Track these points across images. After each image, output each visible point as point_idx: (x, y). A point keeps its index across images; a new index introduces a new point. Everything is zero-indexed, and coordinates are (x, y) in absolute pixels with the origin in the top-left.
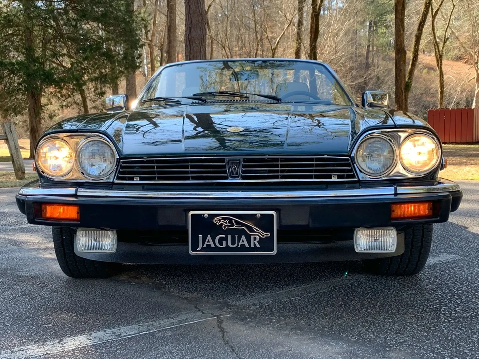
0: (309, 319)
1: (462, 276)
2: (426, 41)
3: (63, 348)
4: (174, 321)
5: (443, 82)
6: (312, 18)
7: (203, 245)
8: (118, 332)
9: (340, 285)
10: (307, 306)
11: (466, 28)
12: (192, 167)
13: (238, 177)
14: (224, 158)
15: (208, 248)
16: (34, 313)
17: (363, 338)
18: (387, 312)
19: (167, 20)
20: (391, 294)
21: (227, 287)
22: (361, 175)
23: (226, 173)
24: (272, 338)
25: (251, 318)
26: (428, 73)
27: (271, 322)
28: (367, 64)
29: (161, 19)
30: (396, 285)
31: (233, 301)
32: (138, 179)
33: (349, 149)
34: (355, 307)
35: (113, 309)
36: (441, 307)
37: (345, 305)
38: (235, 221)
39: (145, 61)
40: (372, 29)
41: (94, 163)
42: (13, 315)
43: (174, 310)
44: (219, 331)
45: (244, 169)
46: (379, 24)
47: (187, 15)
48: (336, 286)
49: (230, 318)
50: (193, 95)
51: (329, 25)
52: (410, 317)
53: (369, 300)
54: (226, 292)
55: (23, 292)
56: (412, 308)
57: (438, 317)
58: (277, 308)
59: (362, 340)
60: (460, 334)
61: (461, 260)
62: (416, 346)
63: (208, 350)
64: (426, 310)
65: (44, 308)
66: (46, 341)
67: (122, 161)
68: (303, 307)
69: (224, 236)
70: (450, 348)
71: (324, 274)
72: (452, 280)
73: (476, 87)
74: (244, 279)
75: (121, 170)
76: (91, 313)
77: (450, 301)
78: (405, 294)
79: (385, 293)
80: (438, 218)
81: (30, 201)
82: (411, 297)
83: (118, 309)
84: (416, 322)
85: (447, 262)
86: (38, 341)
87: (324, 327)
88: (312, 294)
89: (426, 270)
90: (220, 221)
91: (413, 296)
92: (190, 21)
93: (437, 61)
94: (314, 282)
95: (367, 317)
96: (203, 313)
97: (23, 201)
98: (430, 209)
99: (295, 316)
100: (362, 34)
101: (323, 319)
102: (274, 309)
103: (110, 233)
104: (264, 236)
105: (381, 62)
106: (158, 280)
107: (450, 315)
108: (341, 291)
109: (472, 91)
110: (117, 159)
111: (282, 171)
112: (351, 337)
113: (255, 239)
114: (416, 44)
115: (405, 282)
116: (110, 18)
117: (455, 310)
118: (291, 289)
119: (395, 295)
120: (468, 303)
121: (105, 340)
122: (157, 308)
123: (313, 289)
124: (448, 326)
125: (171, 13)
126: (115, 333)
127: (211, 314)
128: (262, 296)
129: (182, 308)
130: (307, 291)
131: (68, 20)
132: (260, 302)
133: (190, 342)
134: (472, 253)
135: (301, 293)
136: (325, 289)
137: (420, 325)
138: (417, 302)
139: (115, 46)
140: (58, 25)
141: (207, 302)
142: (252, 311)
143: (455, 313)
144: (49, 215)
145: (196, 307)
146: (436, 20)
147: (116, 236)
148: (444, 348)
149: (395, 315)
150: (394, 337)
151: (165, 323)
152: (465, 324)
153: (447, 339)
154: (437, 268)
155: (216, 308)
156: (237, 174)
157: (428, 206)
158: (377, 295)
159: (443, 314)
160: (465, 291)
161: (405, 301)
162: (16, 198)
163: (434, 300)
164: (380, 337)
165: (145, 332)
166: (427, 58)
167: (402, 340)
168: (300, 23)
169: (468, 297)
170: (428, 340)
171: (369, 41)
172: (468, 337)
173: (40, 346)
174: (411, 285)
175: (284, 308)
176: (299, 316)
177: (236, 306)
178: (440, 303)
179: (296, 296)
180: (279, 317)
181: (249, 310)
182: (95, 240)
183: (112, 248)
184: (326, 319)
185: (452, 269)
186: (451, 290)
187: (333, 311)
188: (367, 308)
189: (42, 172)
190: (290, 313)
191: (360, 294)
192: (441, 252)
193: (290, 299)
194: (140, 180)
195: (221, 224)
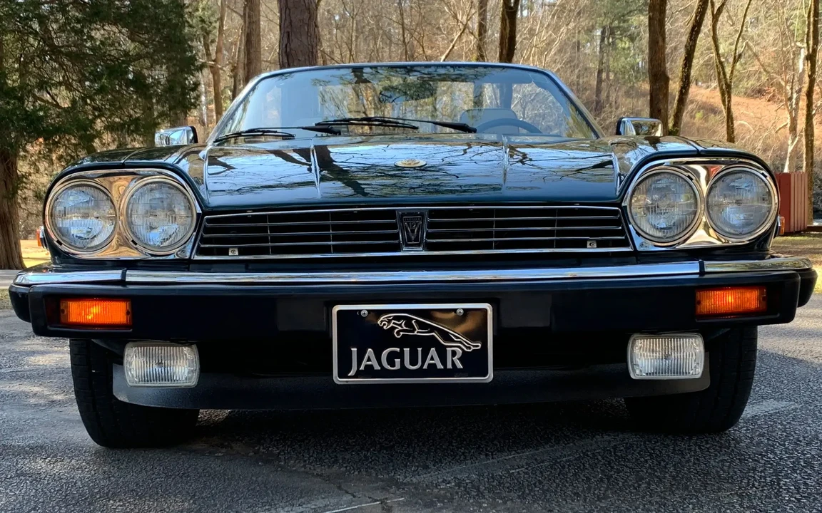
0: (548, 501)
1: (807, 433)
2: (701, 62)
4: (304, 509)
5: (733, 132)
6: (503, 20)
7: (359, 365)
9: (594, 450)
11: (771, 38)
12: (336, 227)
13: (419, 245)
14: (394, 211)
15: (369, 371)
16: (43, 502)
18: (686, 488)
19: (245, 22)
20: (688, 461)
21: (392, 456)
22: (638, 241)
23: (398, 238)
25: (443, 502)
26: (705, 118)
27: (481, 507)
28: (598, 102)
29: (234, 23)
30: (693, 448)
31: (406, 477)
32: (237, 253)
33: (618, 194)
34: (626, 481)
35: (189, 494)
36: (779, 480)
37: (608, 479)
38: (417, 322)
39: (203, 98)
40: (606, 42)
41: (155, 224)
42: (7, 506)
43: (301, 493)
45: (430, 231)
46: (619, 32)
47: (283, 11)
48: (587, 451)
49: (404, 504)
50: (316, 125)
51: (532, 32)
52: (728, 496)
53: (650, 471)
54: (391, 464)
55: (18, 470)
56: (728, 482)
57: (778, 495)
58: (487, 486)
61: (801, 410)
64: (753, 485)
65: (61, 494)
67: (207, 219)
68: (535, 484)
69: (398, 350)
71: (563, 433)
72: (791, 438)
73: (790, 142)
74: (421, 444)
75: (205, 236)
76: (149, 501)
77: (794, 471)
78: (712, 462)
79: (677, 460)
80: (778, 315)
81: (38, 293)
82: (723, 465)
83: (198, 494)
84: (739, 502)
85: (776, 413)
88: (547, 464)
89: (742, 424)
90: (389, 322)
91: (727, 464)
92: (287, 22)
93: (723, 94)
94: (547, 447)
95: (651, 496)
96: (354, 497)
97: (23, 294)
98: (764, 298)
99: (522, 497)
100: (587, 51)
101: (573, 501)
102: (482, 488)
103: (186, 350)
104: (470, 348)
105: (622, 100)
106: (263, 449)
107: (798, 491)
108: (597, 459)
109: (783, 147)
110: (198, 214)
111: (499, 234)
113: (454, 353)
114: (685, 65)
115: (707, 443)
116: (143, 18)
117: (805, 484)
118: (507, 458)
119: (694, 464)
122: (269, 491)
123: (546, 457)
124: (797, 507)
125: (251, 9)
127: (370, 498)
128: (457, 468)
129: (314, 489)
130: (536, 459)
131: (68, 21)
132: (455, 478)
135: (527, 463)
136: (569, 455)
137: (747, 507)
138: (735, 472)
139: (151, 68)
140: (47, 31)
141: (359, 480)
142: (442, 492)
143: (807, 489)
144: (73, 318)
145: (339, 488)
146: (719, 23)
147: (197, 356)
149: (702, 493)
154: (761, 422)
155: (377, 489)
156: (416, 239)
157: (761, 293)
158: (663, 464)
159: (785, 489)
160: (816, 455)
161: (714, 471)
162: (10, 291)
163: (765, 469)
166: (703, 91)
168: (482, 29)
171: (601, 63)
174: (720, 447)
175: (499, 485)
176: (530, 498)
177: (413, 484)
178: (777, 473)
179: (519, 468)
180: (494, 499)
181: (437, 490)
182: (159, 364)
183: (190, 379)
184: (578, 500)
185: (789, 423)
186: (792, 454)
187: (589, 488)
188: (649, 484)
189: (58, 242)
190: (512, 493)
191: (633, 463)
192: (763, 398)
193: (508, 472)
194: (240, 254)
195: (392, 327)
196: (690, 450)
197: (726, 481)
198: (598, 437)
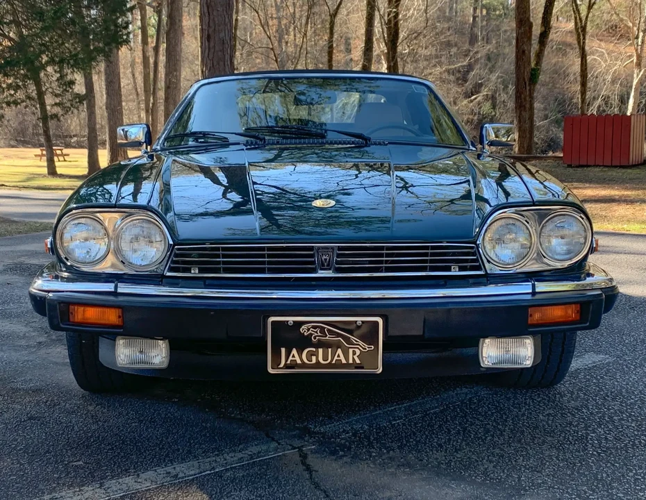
0: (419, 452)
1: (614, 388)
3: (108, 495)
4: (244, 455)
8: (174, 472)
9: (455, 402)
10: (414, 434)
12: (270, 256)
13: (330, 269)
14: (312, 246)
16: (53, 446)
17: (491, 479)
18: (519, 441)
20: (523, 415)
21: (305, 406)
22: (489, 267)
23: (315, 264)
24: (375, 478)
25: (344, 451)
27: (371, 457)
30: (528, 401)
31: (316, 427)
32: (197, 271)
34: (476, 434)
35: (158, 439)
36: (588, 434)
37: (464, 431)
38: (329, 330)
42: (27, 449)
43: (240, 439)
44: (304, 470)
45: (338, 260)
48: (449, 403)
49: (316, 452)
50: (246, 130)
52: (549, 449)
53: (494, 424)
54: (304, 414)
56: (550, 436)
57: (585, 449)
58: (375, 436)
59: (490, 482)
60: (613, 472)
61: (613, 364)
62: (558, 488)
63: (295, 496)
64: (568, 439)
65: (65, 438)
66: (83, 486)
67: (177, 248)
68: (410, 435)
70: (600, 492)
71: (432, 385)
72: (602, 393)
74: (325, 394)
75: (175, 259)
76: (130, 445)
77: (599, 425)
78: (541, 416)
79: (514, 413)
80: (588, 324)
82: (548, 419)
83: (164, 439)
84: (556, 455)
85: (594, 366)
86: (71, 485)
87: (440, 463)
88: (420, 415)
89: (567, 378)
91: (551, 418)
93: (578, 37)
94: (420, 398)
95: (494, 449)
96: (279, 444)
97: (41, 297)
99: (401, 448)
101: (437, 452)
102: (372, 438)
103: (160, 343)
104: (366, 349)
107: (600, 445)
108: (456, 411)
110: (170, 244)
112: (476, 477)
115: (539, 397)
117: (606, 438)
118: (390, 409)
119: (528, 417)
120: (622, 428)
121: (159, 483)
122: (216, 438)
123: (419, 409)
124: (597, 460)
126: (169, 473)
127: (290, 445)
128: (353, 418)
129: (249, 436)
130: (411, 411)
132: (352, 428)
133: (270, 486)
134: (628, 352)
135: (405, 415)
136: (436, 408)
137: (562, 460)
138: (557, 426)
141: (282, 428)
142: (343, 441)
143: (607, 443)
145: (268, 436)
147: (168, 347)
148: (593, 491)
149: (530, 446)
150: (530, 476)
151: (232, 459)
152: (619, 459)
153: (596, 479)
154: (581, 376)
155: (294, 436)
156: (328, 265)
158: (504, 417)
159: (590, 444)
160: (618, 410)
161: (541, 425)
163: (579, 424)
164: (512, 476)
165: (209, 472)
167: (540, 481)
169: (623, 419)
170: (573, 481)
172: (623, 475)
173: (77, 493)
174: (548, 401)
175: (384, 436)
176: (406, 448)
177: (321, 433)
178: (586, 428)
179: (399, 419)
180: (380, 450)
181: (339, 440)
182: (141, 352)
183: (163, 362)
184: (441, 451)
185: (602, 378)
186: (600, 409)
187: (450, 439)
188: (493, 436)
189: (66, 258)
190: (393, 444)
191: (483, 416)
192: (586, 351)
193: (391, 423)
194: (200, 272)
195: (311, 333)
196: (525, 403)
197: (548, 435)
198: (458, 389)
